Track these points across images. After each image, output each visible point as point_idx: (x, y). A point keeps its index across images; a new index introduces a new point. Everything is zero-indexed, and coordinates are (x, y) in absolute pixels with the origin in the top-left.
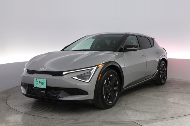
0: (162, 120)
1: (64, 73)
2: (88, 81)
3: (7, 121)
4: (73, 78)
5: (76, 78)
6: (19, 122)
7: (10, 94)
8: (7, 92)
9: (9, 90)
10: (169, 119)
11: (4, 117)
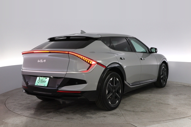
0: (159, 122)
3: (6, 123)
6: (18, 124)
8: (6, 94)
10: (166, 121)
11: (3, 120)
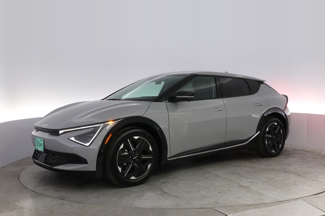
1: (61, 132)
2: (87, 144)
4: (70, 138)
5: (73, 139)
7: (25, 166)
9: (23, 160)
